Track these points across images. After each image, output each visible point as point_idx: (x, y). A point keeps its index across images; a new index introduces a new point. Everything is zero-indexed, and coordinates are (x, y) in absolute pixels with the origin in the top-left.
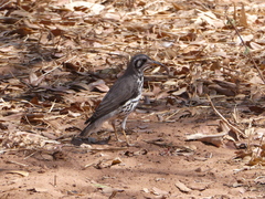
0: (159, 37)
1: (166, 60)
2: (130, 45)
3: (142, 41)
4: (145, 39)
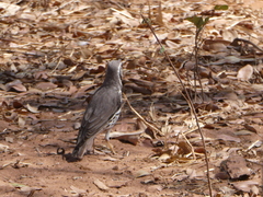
0: (74, 36)
1: (82, 60)
2: (46, 44)
3: (58, 41)
4: (61, 38)
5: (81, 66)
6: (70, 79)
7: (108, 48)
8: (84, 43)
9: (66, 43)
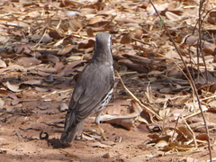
0: (62, 6)
1: (70, 32)
2: (30, 14)
3: (43, 11)
4: (46, 8)
5: (69, 39)
6: (55, 54)
7: (100, 19)
8: (72, 13)
9: (52, 13)
